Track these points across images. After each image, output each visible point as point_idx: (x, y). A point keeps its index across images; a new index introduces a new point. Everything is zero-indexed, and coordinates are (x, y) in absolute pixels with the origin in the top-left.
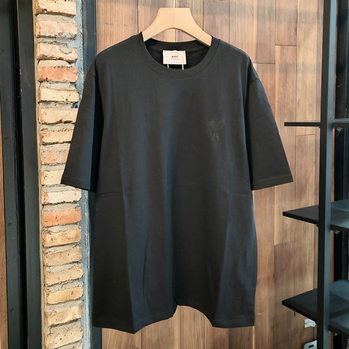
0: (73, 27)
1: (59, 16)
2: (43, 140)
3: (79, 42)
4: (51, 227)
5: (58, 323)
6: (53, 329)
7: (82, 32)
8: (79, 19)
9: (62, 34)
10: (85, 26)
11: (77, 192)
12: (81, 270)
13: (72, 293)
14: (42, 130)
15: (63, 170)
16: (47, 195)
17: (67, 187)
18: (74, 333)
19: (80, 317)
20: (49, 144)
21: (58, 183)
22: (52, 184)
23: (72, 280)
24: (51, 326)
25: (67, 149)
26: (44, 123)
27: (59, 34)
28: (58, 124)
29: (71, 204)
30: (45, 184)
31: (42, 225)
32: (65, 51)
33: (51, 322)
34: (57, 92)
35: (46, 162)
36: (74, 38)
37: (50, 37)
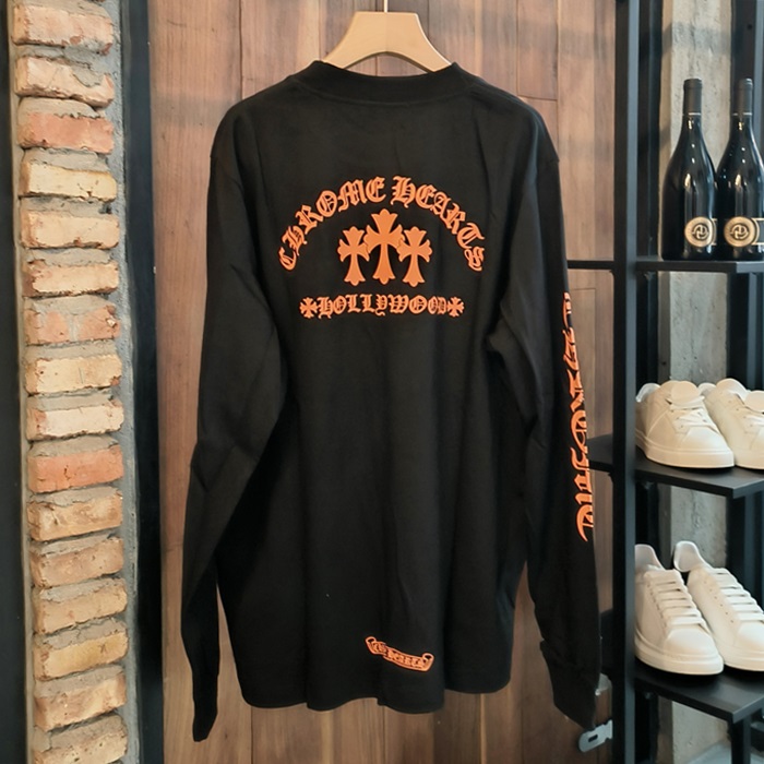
0: (104, 26)
2: (35, 285)
4: (51, 493)
5: (71, 722)
6: (57, 738)
9: (78, 39)
11: (114, 409)
12: (123, 594)
13: (103, 647)
14: (31, 263)
15: (81, 358)
16: (44, 417)
17: (89, 397)
18: (108, 744)
19: (121, 703)
20: (49, 297)
21: (70, 389)
22: (56, 391)
23: (102, 617)
24: (52, 731)
25: (91, 308)
26: (37, 246)
27: (72, 39)
28: (70, 250)
29: (99, 438)
30: (40, 389)
31: (28, 489)
32: (85, 81)
33: (54, 718)
34: (66, 173)
35: (42, 338)
36: (104, 51)
37: (50, 45)
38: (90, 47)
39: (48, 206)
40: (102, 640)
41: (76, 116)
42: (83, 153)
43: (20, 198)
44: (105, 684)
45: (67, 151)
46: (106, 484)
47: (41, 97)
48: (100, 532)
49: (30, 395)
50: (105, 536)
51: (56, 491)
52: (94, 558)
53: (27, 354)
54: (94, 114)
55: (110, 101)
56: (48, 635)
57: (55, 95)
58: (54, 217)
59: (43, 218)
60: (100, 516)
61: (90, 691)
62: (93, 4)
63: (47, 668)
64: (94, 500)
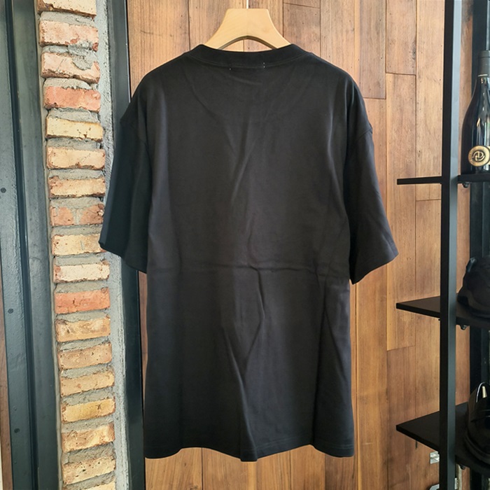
0: (92, 32)
1: (72, 15)
2: (52, 191)
3: (103, 55)
4: (66, 314)
5: (80, 448)
6: (73, 457)
7: (107, 41)
8: (102, 23)
9: (76, 41)
10: (112, 34)
11: (104, 266)
12: (111, 376)
13: (99, 407)
14: (52, 178)
15: (82, 235)
16: (60, 269)
17: (89, 259)
18: (104, 463)
19: (111, 440)
20: (62, 198)
21: (76, 253)
22: (66, 254)
23: (98, 389)
24: (70, 452)
25: (88, 205)
26: (53, 167)
27: (72, 41)
28: (74, 170)
29: (95, 284)
30: (56, 252)
31: (55, 312)
32: (81, 67)
33: (70, 446)
34: (70, 123)
35: (56, 222)
36: (94, 48)
37: (59, 45)
38: (84, 45)
39: (61, 144)
40: (99, 402)
41: (75, 88)
42: (81, 111)
43: (47, 140)
44: (101, 428)
45: (71, 110)
46: (100, 310)
47: (54, 77)
48: (97, 338)
49: (54, 257)
50: (100, 342)
51: (68, 313)
53: (51, 233)
54: (90, 88)
55: (98, 78)
56: (66, 397)
57: (62, 76)
58: (63, 150)
59: (56, 150)
60: (96, 329)
61: (91, 432)
62: (86, 19)
63: (65, 416)
64: (92, 320)
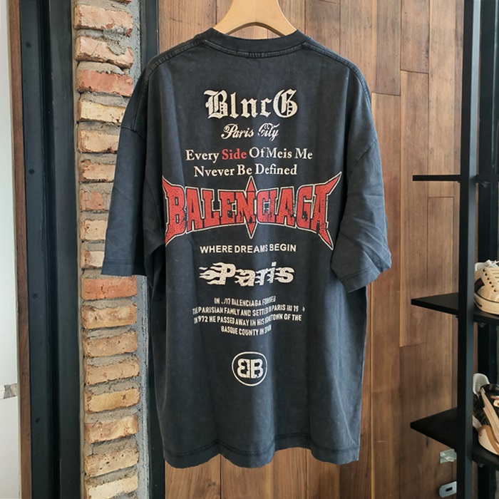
0: (127, 18)
2: (84, 175)
3: (134, 41)
4: (94, 301)
5: (104, 439)
6: (97, 449)
7: (139, 27)
8: (134, 7)
9: (111, 25)
10: (144, 20)
12: (136, 365)
13: (124, 397)
14: (83, 162)
16: (89, 254)
18: (127, 456)
19: (135, 432)
20: (93, 182)
22: (96, 239)
23: (124, 378)
24: (93, 444)
26: (85, 151)
27: (107, 26)
28: (105, 155)
30: (87, 238)
31: (82, 298)
32: (115, 51)
33: (94, 437)
34: (104, 108)
35: (88, 207)
36: (127, 34)
37: (94, 29)
38: (119, 31)
39: (93, 127)
40: (124, 392)
41: (109, 72)
42: (114, 96)
43: (78, 123)
44: (125, 419)
45: (105, 94)
46: (127, 298)
47: (89, 61)
48: (124, 327)
49: (83, 242)
50: (126, 330)
51: (96, 300)
52: (119, 342)
53: (82, 217)
54: (121, 72)
55: (131, 64)
56: (91, 386)
57: (97, 60)
58: (96, 133)
59: (89, 134)
60: (123, 317)
61: (116, 423)
62: (121, 5)
63: (90, 406)
64: (119, 307)
